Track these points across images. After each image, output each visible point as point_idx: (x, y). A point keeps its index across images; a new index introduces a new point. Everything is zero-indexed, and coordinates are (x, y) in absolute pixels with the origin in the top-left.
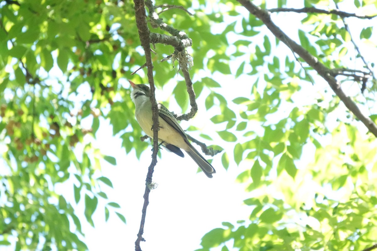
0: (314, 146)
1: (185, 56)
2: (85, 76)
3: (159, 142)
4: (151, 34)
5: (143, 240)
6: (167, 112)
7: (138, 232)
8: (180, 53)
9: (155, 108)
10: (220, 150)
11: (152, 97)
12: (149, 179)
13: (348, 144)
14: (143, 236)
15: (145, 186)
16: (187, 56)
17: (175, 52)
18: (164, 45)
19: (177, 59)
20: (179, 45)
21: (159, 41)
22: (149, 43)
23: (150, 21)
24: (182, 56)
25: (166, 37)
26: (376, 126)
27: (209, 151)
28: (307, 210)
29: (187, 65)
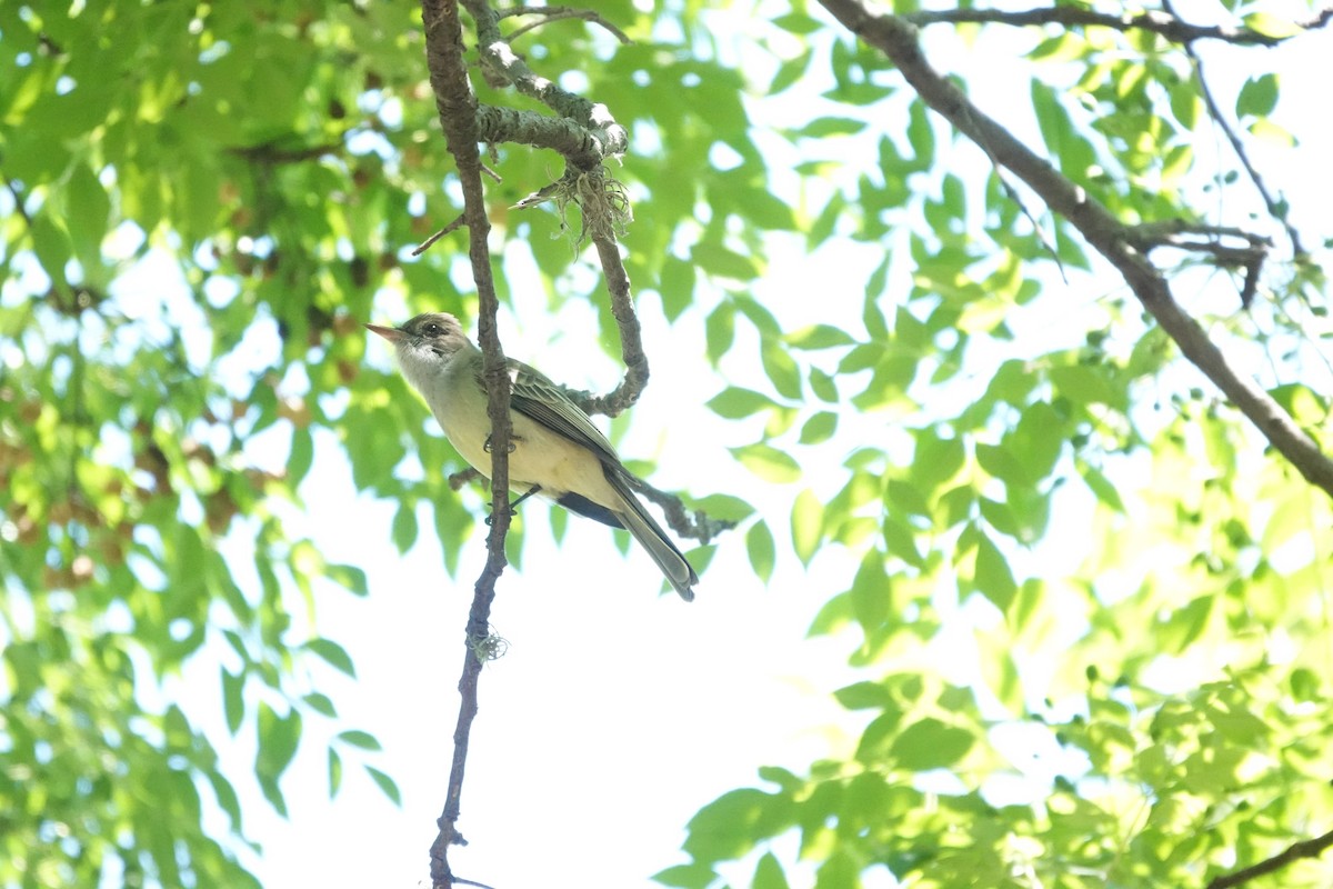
1: (603, 187)
3: (516, 492)
4: (481, 111)
5: (458, 839)
7: (439, 812)
8: (583, 176)
9: (496, 374)
10: (730, 519)
12: (478, 625)
13: (1208, 484)
14: (458, 826)
15: (465, 648)
16: (609, 189)
17: (567, 175)
18: (530, 148)
19: (576, 196)
20: (583, 150)
21: (511, 135)
22: (474, 144)
23: (481, 62)
24: (594, 186)
25: (537, 119)
26: (1294, 427)
27: (691, 526)
28: (1058, 725)
29: (610, 220)
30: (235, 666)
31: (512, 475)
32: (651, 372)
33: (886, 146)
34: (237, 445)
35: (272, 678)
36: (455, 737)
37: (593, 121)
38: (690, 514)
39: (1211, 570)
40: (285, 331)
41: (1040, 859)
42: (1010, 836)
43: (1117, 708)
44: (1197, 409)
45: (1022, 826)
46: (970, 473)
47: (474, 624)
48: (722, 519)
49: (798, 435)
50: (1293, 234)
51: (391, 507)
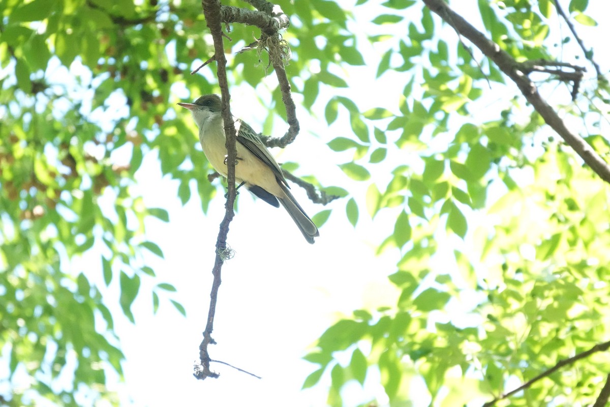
0: (504, 186)
1: (278, 43)
2: (118, 78)
3: (237, 184)
4: (223, 8)
5: (212, 341)
6: (250, 134)
7: (204, 329)
8: (269, 38)
9: (229, 129)
10: (337, 195)
11: (225, 110)
13: (558, 182)
14: (212, 335)
15: (215, 254)
16: (281, 44)
17: (262, 38)
18: (244, 25)
19: (266, 47)
20: (269, 26)
21: (236, 19)
22: (219, 23)
24: (274, 42)
25: (248, 12)
26: (595, 155)
27: (319, 198)
28: (489, 290)
29: (281, 58)
30: (108, 255)
31: (236, 175)
32: (300, 128)
33: (412, 27)
34: (108, 154)
35: (126, 260)
36: (211, 295)
37: (274, 13)
38: (318, 192)
39: (559, 221)
40: (130, 103)
41: (480, 353)
42: (466, 342)
43: (516, 283)
44: (553, 146)
45: (472, 337)
46: (448, 176)
47: (220, 243)
48: (333, 194)
49: (369, 158)
50: (597, 67)
51: (177, 183)
